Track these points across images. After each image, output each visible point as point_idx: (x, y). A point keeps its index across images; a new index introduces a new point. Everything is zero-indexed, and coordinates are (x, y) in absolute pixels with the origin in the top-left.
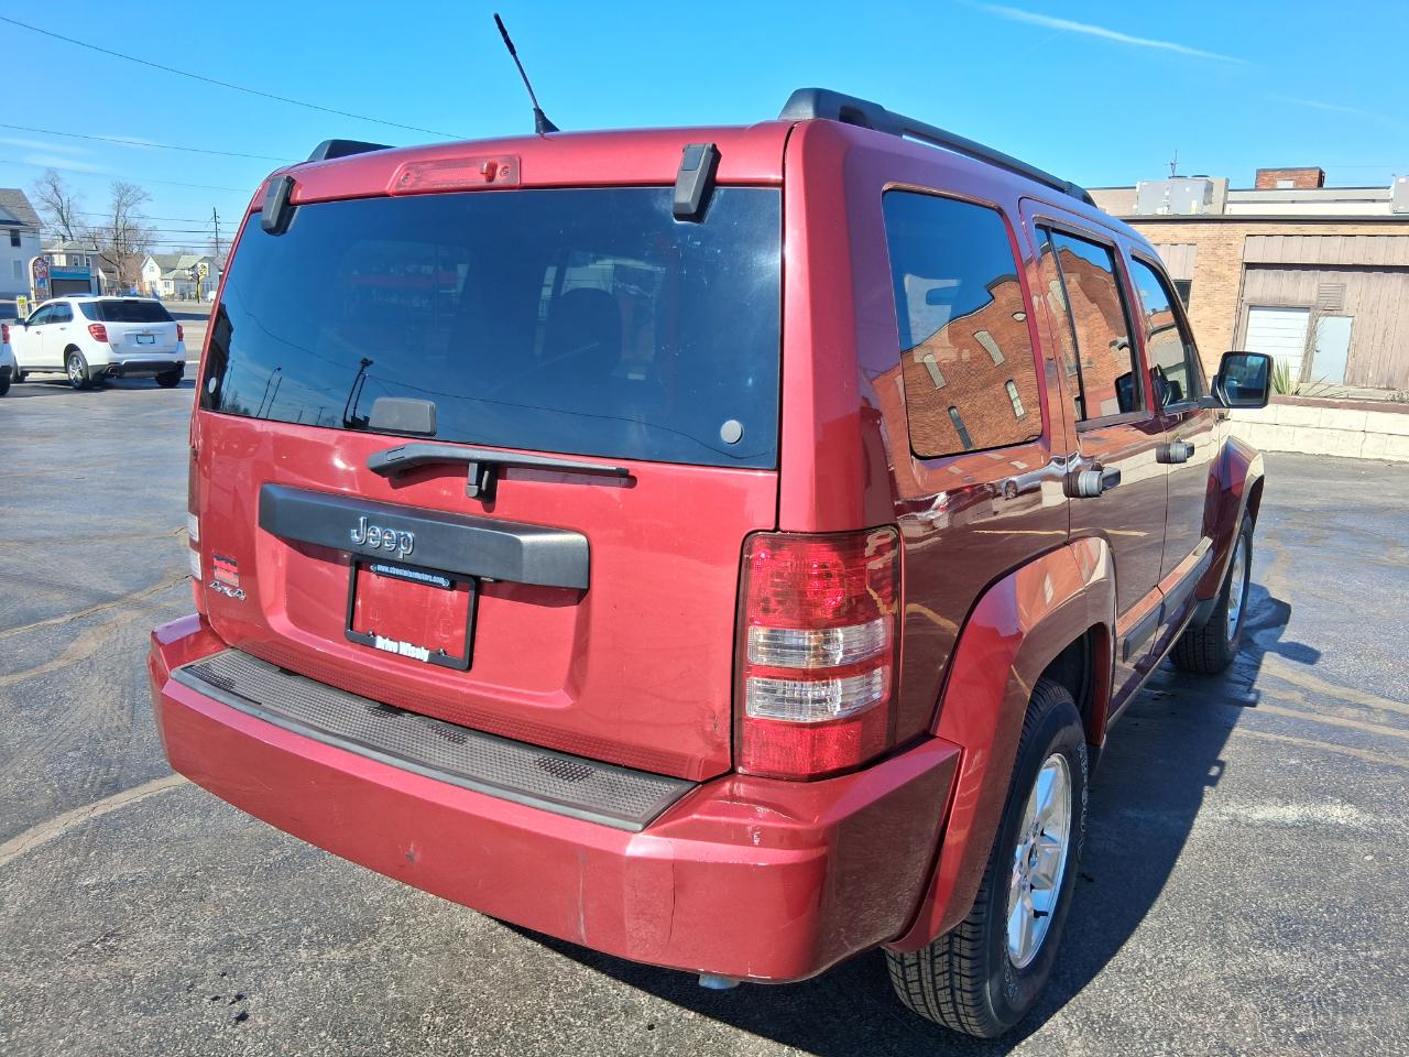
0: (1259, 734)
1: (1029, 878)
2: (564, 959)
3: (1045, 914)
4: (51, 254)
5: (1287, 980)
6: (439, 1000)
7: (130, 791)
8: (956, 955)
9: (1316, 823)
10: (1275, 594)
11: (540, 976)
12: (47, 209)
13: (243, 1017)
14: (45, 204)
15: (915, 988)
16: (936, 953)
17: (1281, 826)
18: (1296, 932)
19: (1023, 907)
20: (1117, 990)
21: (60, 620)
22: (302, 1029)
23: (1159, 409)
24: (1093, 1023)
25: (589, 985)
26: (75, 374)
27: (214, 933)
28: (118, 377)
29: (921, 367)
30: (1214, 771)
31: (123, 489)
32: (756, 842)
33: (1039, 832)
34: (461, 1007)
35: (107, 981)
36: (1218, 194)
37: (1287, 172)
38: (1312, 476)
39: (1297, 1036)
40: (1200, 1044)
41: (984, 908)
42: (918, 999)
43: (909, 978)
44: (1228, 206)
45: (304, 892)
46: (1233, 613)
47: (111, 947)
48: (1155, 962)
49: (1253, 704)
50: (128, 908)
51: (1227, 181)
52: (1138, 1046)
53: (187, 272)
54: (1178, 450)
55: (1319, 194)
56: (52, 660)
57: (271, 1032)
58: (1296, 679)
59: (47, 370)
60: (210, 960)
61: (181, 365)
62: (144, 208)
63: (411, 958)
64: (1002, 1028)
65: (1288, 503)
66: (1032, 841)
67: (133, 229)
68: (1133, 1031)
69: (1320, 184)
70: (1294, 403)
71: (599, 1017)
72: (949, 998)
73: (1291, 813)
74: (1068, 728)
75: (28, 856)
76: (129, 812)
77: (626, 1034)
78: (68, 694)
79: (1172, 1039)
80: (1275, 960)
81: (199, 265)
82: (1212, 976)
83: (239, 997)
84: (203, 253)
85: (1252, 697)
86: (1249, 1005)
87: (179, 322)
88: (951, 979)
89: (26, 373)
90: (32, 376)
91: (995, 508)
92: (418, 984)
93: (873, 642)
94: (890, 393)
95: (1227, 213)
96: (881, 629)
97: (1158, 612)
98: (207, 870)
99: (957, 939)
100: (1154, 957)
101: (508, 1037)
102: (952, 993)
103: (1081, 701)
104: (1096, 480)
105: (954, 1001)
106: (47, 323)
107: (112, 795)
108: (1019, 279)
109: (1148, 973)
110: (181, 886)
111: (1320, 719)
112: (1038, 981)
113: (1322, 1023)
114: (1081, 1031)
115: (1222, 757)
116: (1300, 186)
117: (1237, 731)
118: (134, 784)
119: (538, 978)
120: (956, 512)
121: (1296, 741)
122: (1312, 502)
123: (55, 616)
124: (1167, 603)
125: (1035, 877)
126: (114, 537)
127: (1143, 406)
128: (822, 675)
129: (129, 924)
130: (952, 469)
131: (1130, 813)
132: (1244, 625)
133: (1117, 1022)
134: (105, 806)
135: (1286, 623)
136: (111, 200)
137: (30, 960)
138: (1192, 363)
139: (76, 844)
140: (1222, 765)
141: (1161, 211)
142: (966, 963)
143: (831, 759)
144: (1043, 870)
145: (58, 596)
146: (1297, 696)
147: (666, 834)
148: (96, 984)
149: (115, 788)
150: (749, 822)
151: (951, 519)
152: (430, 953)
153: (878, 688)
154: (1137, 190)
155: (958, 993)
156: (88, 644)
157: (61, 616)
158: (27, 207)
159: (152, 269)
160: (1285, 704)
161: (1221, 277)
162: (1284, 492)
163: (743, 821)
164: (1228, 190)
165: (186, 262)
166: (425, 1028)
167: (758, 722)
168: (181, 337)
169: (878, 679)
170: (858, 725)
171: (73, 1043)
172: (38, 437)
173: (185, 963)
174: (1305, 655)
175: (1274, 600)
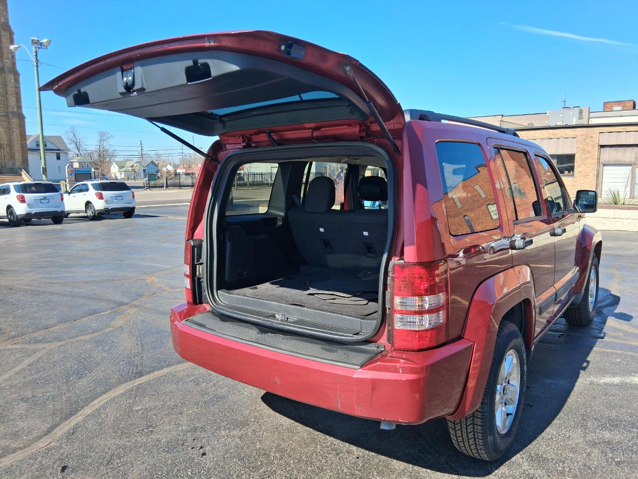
0: (604, 350)
1: (504, 399)
2: (322, 434)
3: (511, 414)
4: (72, 162)
5: (612, 442)
6: (276, 448)
7: (147, 376)
8: (476, 424)
9: (627, 384)
10: (613, 293)
11: (314, 440)
12: (71, 143)
13: (204, 454)
14: (70, 141)
15: (460, 439)
16: (468, 424)
17: (612, 385)
18: (617, 425)
19: (502, 410)
20: (542, 446)
21: (106, 313)
22: (227, 458)
23: (549, 215)
24: (532, 457)
25: (332, 443)
26: (90, 213)
27: (189, 425)
28: (108, 214)
29: (452, 200)
30: (585, 364)
31: (120, 260)
32: (401, 372)
33: (507, 381)
34: (285, 450)
35: (151, 442)
36: (585, 114)
37: (618, 103)
38: (632, 241)
39: (615, 462)
40: (576, 464)
41: (485, 406)
42: (461, 444)
43: (458, 435)
44: (590, 120)
45: (220, 411)
46: (591, 300)
47: (151, 431)
48: (557, 435)
49: (603, 338)
50: (154, 417)
51: (589, 108)
52: (550, 465)
53: (130, 168)
54: (558, 231)
55: (634, 112)
56: (106, 328)
57: (215, 459)
58: (620, 327)
59: (78, 212)
60: (189, 435)
61: (133, 208)
62: (111, 141)
63: (263, 433)
64: (495, 456)
65: (620, 253)
66: (504, 384)
67: (107, 151)
68: (548, 460)
69: (634, 107)
70: (622, 209)
71: (338, 454)
72: (474, 442)
73: (617, 380)
74: (516, 339)
75: (113, 399)
76: (149, 383)
77: (348, 460)
78: (116, 340)
79: (564, 463)
80: (607, 435)
81: (135, 165)
82: (581, 440)
83: (201, 448)
84: (136, 160)
85: (602, 335)
86: (596, 451)
87: (132, 190)
88: (474, 434)
89: (69, 214)
90: (71, 215)
91: (485, 257)
92: (268, 443)
93: (439, 302)
94: (440, 210)
95: (590, 123)
96: (442, 297)
97: (554, 296)
98: (182, 403)
99: (475, 418)
100: (557, 434)
101: (304, 461)
102: (475, 440)
103: (523, 331)
104: (522, 243)
105: (475, 444)
106: (78, 192)
107: (140, 377)
108: (486, 166)
109: (554, 440)
110: (173, 409)
111: (630, 343)
112: (509, 440)
113: (626, 458)
114: (527, 460)
115: (588, 359)
116: (625, 109)
117: (595, 349)
118: (148, 373)
119: (313, 441)
120: (468, 259)
121: (619, 352)
122: (631, 252)
123: (104, 311)
124: (558, 293)
125: (506, 399)
126: (120, 280)
127: (542, 213)
128: (421, 313)
129: (156, 423)
130: (466, 240)
131: (548, 381)
132: (598, 306)
133: (542, 457)
134: (138, 381)
135: (618, 304)
136: (97, 138)
137: (122, 435)
138: (564, 195)
139: (130, 395)
140: (588, 362)
141: (559, 124)
142: (479, 428)
143: (426, 344)
144: (510, 397)
145: (102, 304)
146: (621, 334)
147: (369, 369)
148: (147, 444)
149: (141, 374)
150: (398, 365)
151: (466, 261)
152: (271, 432)
153: (441, 318)
154: (548, 114)
155: (477, 440)
156: (119, 322)
157: (106, 311)
158: (64, 143)
159: (115, 167)
160: (615, 337)
161: (588, 152)
162: (619, 248)
163: (396, 364)
164: (590, 112)
165: (129, 164)
166: (272, 458)
167: (399, 330)
168: (133, 196)
169: (441, 315)
170: (435, 331)
171: (144, 463)
172: (80, 240)
173: (179, 436)
174: (626, 317)
175: (612, 295)
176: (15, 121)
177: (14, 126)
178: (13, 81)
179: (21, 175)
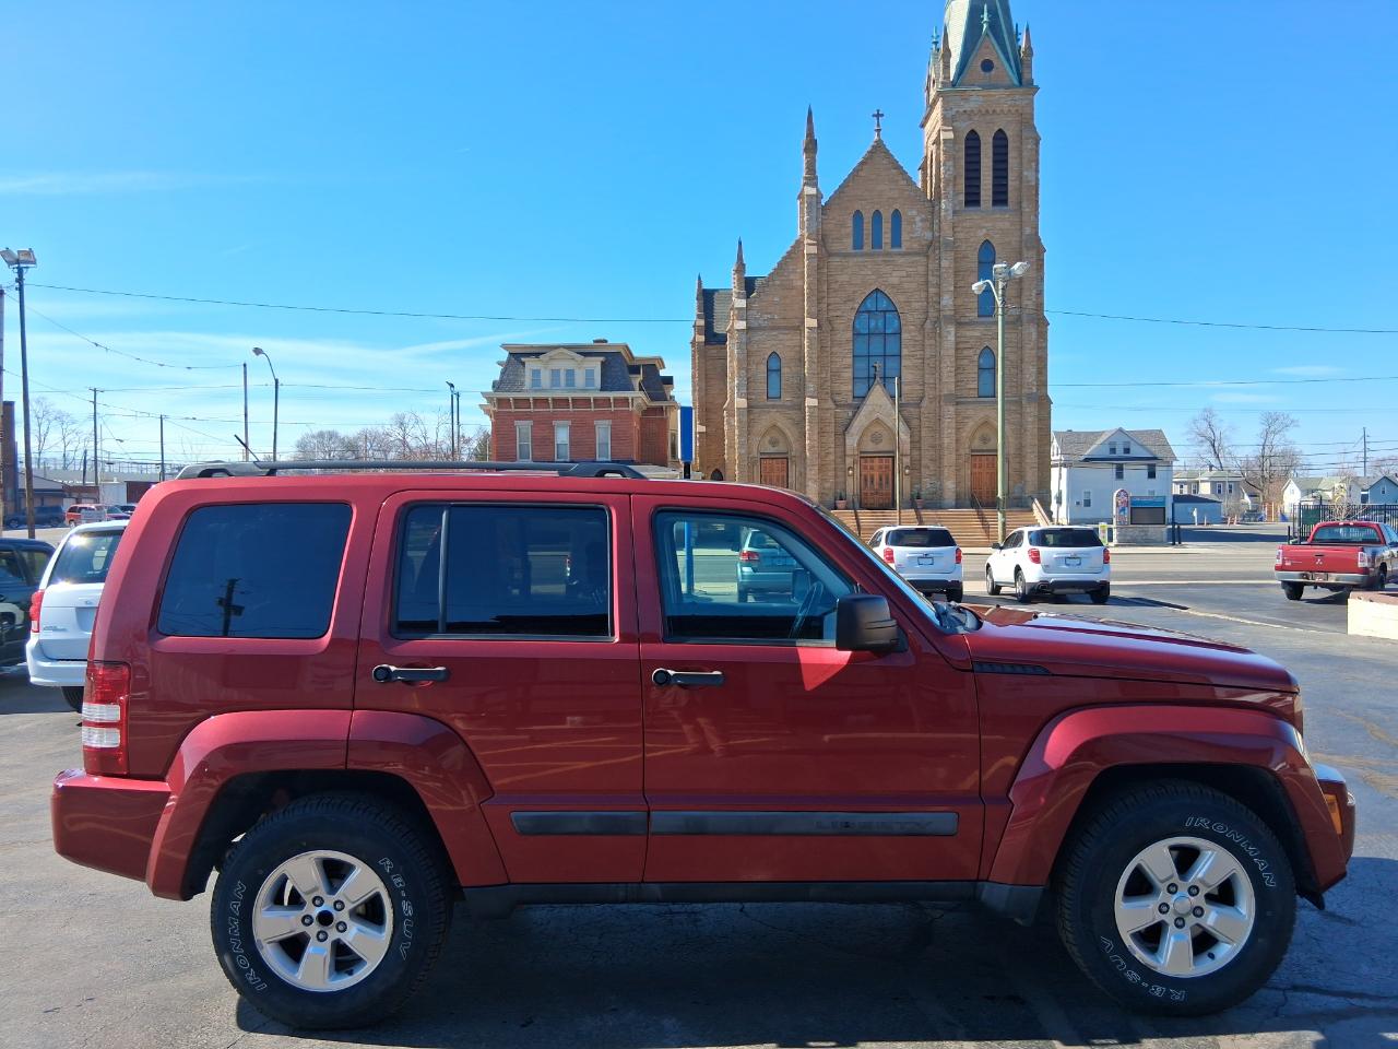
4: (1197, 483)
12: (1201, 442)
14: (1201, 438)
53: (1329, 493)
61: (1106, 584)
67: (1279, 455)
136: (1259, 429)
158: (1166, 445)
159: (1292, 491)
168: (1107, 560)
176: (1031, 410)
177: (1030, 419)
178: (1034, 336)
179: (1032, 510)
